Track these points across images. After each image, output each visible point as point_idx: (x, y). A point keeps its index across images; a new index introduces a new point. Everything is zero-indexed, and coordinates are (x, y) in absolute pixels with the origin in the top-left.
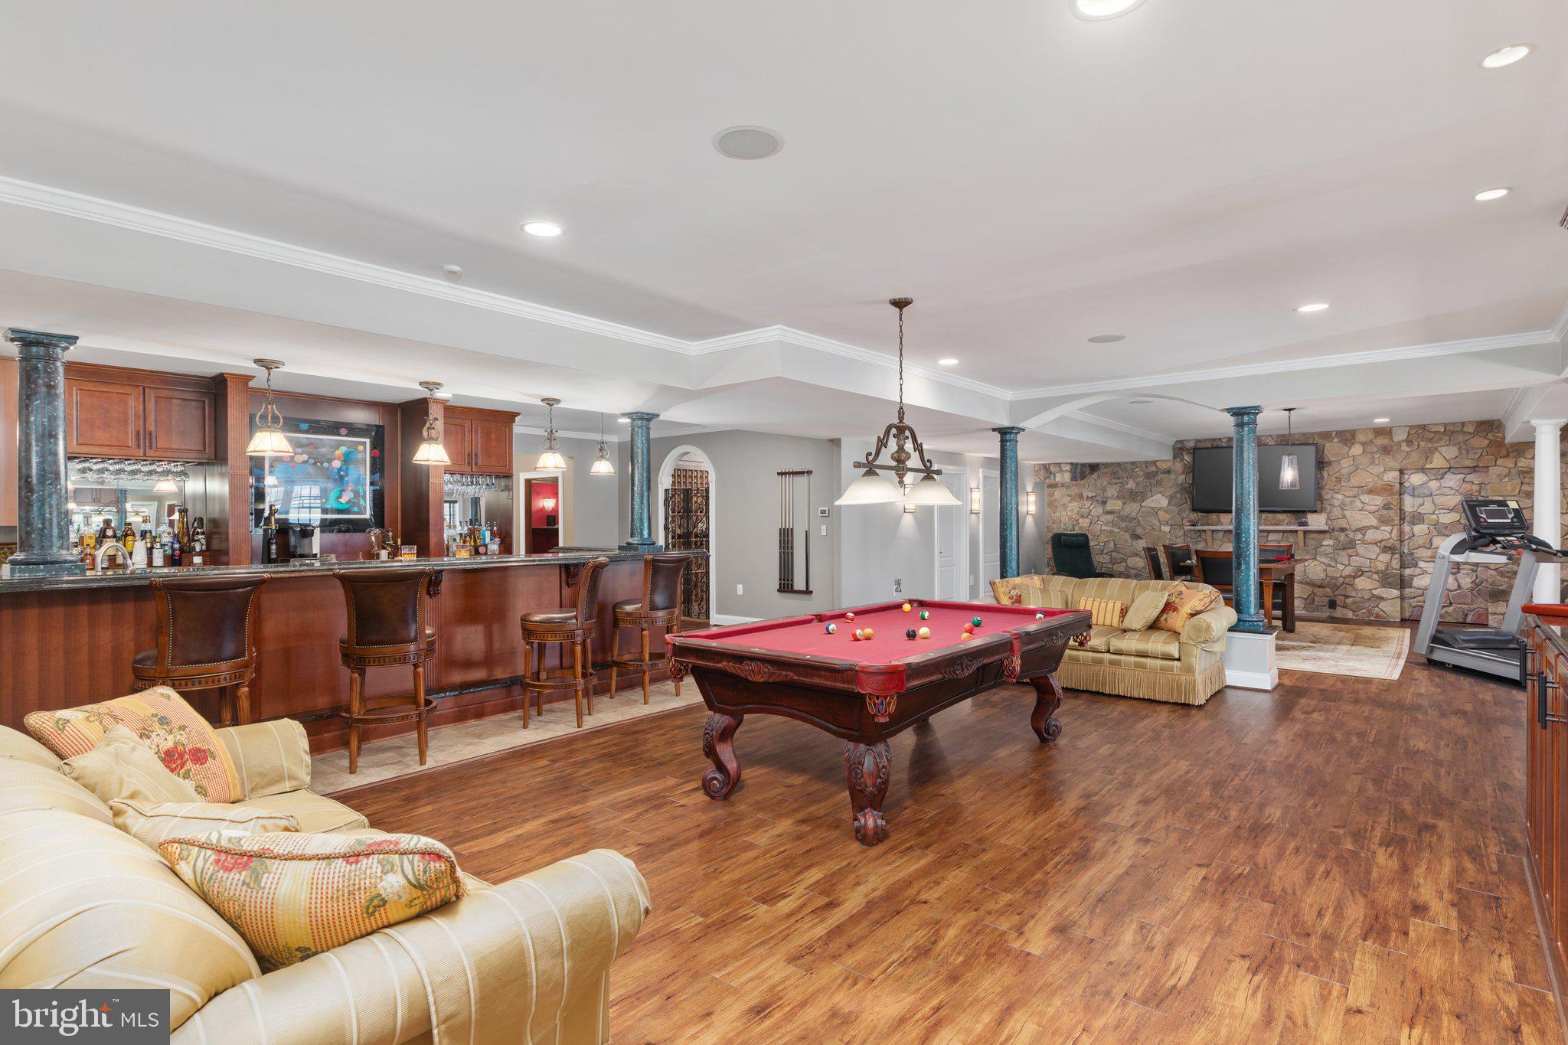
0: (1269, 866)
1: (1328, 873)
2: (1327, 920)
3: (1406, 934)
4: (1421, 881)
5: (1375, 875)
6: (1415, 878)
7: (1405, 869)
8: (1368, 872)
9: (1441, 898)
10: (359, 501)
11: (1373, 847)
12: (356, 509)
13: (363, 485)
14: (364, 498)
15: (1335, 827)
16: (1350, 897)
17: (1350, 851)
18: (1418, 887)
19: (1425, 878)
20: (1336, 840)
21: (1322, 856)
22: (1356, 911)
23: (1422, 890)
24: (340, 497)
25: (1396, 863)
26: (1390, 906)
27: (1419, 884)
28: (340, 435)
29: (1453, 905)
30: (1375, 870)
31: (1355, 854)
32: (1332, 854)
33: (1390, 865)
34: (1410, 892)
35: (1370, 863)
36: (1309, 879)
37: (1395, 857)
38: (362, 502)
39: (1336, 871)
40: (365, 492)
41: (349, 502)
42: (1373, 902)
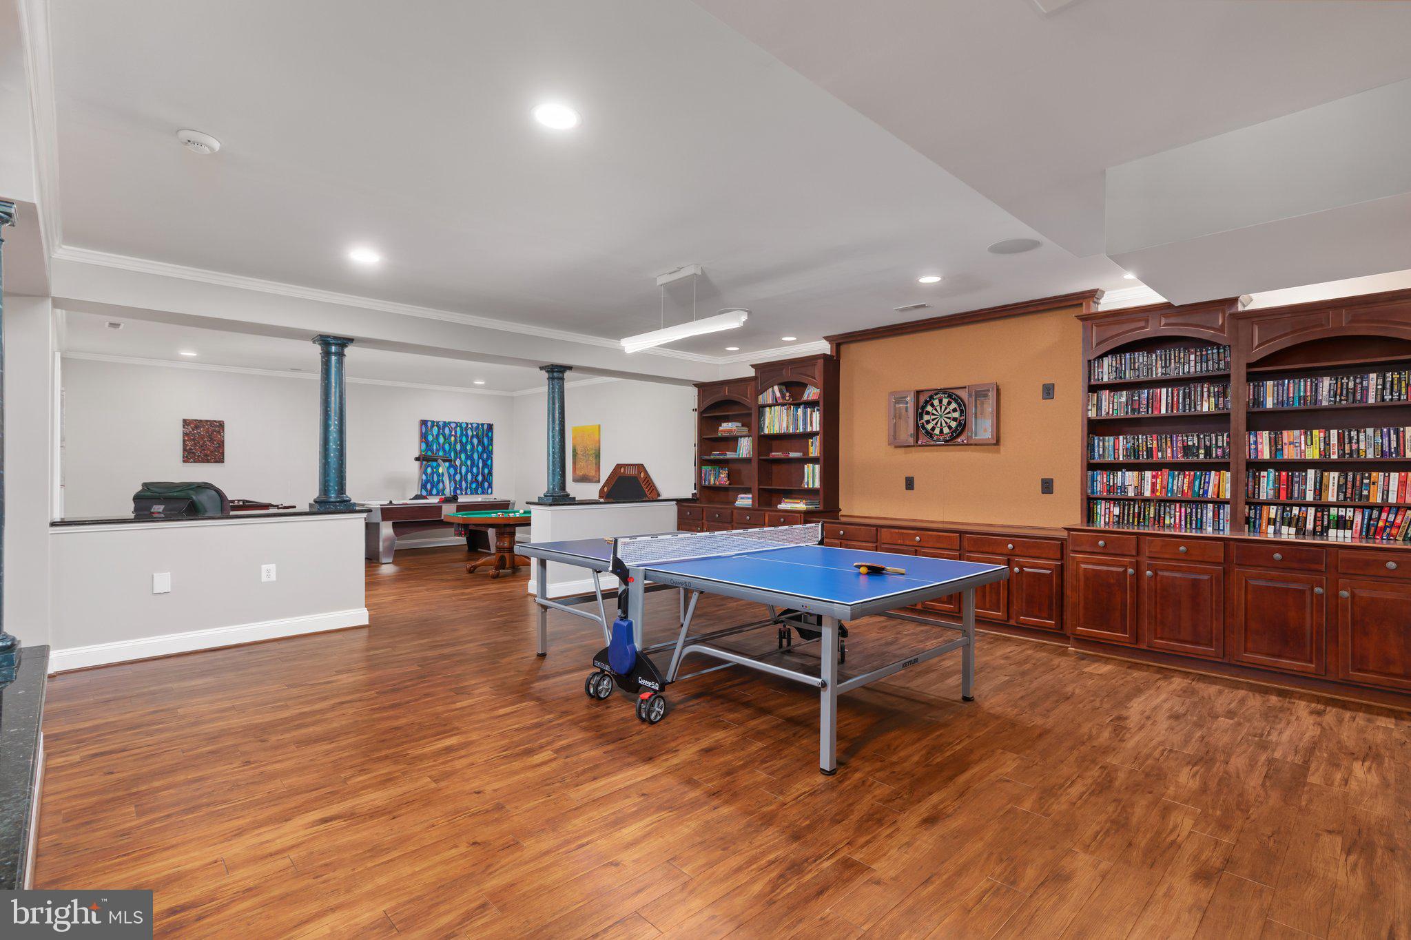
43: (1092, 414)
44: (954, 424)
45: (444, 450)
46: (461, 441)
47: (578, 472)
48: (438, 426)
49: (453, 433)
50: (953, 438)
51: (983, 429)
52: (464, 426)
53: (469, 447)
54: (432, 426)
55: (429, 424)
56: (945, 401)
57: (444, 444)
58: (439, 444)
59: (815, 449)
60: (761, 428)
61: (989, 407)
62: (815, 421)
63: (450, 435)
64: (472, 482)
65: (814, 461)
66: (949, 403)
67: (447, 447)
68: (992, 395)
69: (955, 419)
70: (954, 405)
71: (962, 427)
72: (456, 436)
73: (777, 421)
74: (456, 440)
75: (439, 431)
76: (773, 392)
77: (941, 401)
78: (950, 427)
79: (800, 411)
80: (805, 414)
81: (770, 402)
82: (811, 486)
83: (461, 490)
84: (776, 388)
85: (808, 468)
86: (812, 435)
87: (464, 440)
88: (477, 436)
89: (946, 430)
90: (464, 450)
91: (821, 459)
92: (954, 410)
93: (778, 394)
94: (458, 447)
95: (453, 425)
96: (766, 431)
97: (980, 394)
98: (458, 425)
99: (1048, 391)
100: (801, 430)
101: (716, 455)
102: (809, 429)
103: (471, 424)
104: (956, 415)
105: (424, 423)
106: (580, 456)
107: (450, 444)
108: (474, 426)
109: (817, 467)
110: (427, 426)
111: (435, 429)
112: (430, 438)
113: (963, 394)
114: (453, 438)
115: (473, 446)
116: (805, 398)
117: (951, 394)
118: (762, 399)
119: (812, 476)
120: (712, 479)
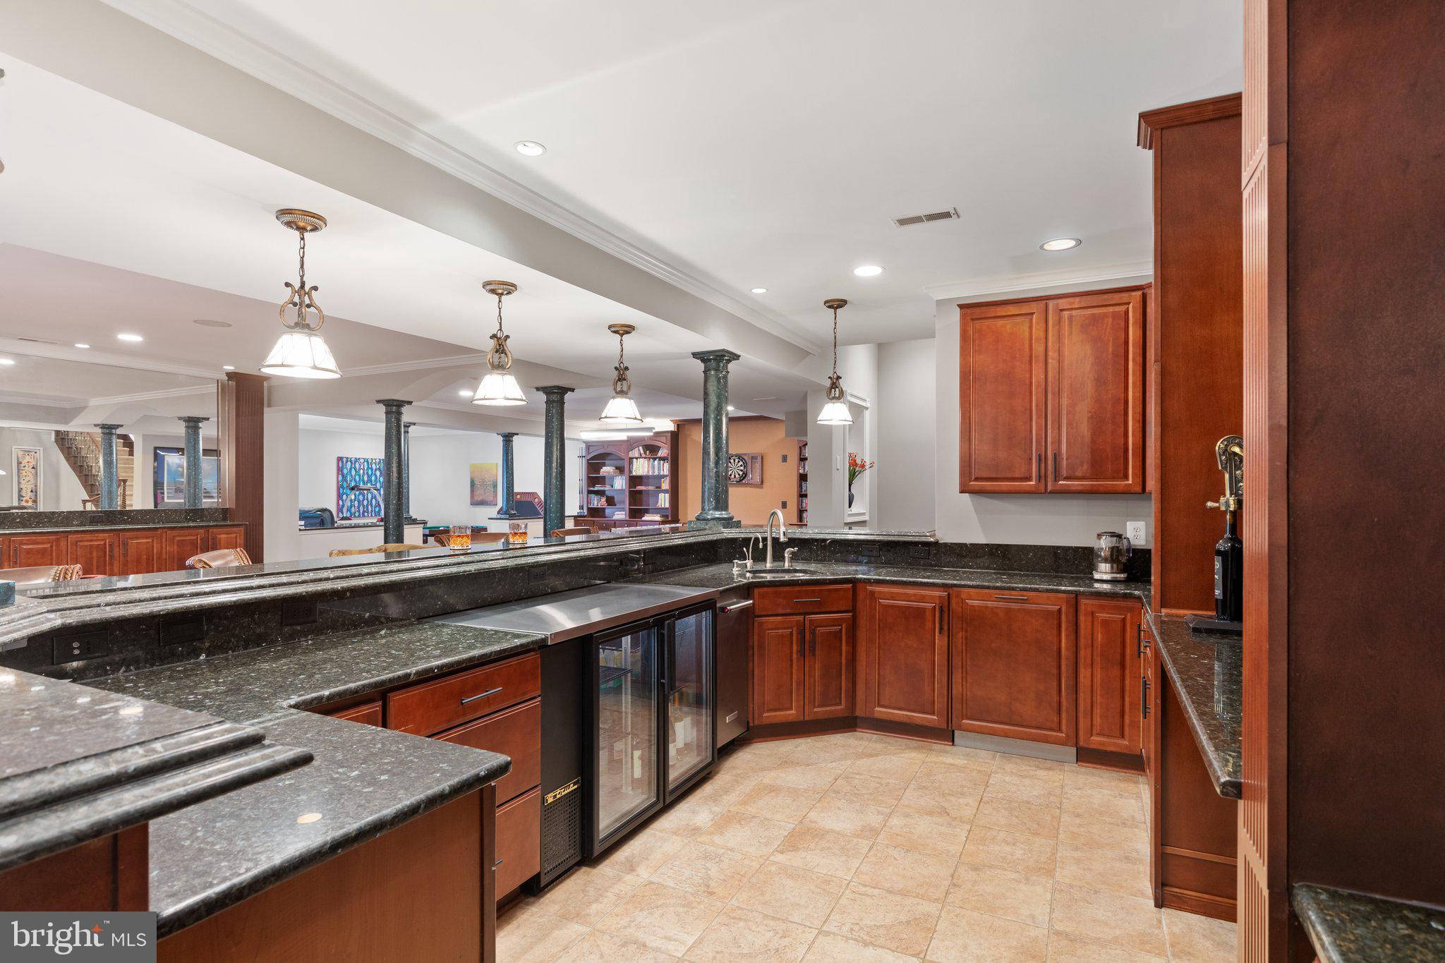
43: (801, 471)
44: (741, 473)
45: (355, 481)
46: (367, 473)
47: (476, 498)
48: (351, 461)
49: (362, 467)
50: (741, 481)
51: (755, 477)
52: (370, 461)
53: (373, 478)
54: (347, 462)
55: (345, 460)
56: (737, 461)
57: (355, 476)
58: (352, 476)
59: (666, 485)
60: (630, 471)
61: (758, 465)
62: (666, 469)
63: (360, 469)
64: (376, 507)
65: (665, 491)
66: (739, 462)
67: (357, 478)
68: (759, 460)
69: (741, 470)
70: (741, 463)
71: (745, 475)
72: (364, 469)
73: (641, 467)
74: (364, 473)
75: (351, 466)
76: (639, 450)
77: (734, 460)
78: (739, 475)
79: (656, 462)
80: (659, 464)
81: (637, 456)
82: (663, 506)
83: (368, 513)
84: (641, 448)
85: (661, 496)
86: (664, 476)
87: (370, 472)
88: (379, 469)
89: (737, 476)
90: (370, 480)
91: (670, 491)
92: (741, 466)
93: (642, 451)
94: (366, 478)
95: (362, 461)
96: (634, 474)
97: (753, 458)
98: (366, 460)
99: (785, 459)
100: (656, 473)
101: (598, 488)
102: (662, 473)
103: (375, 459)
104: (742, 468)
105: (340, 459)
106: (479, 486)
107: (359, 476)
108: (378, 461)
109: (667, 495)
110: (343, 462)
111: (349, 463)
112: (345, 471)
113: (746, 457)
114: (362, 471)
115: (376, 478)
116: (659, 455)
117: (740, 457)
118: (631, 454)
119: (664, 500)
120: (596, 503)
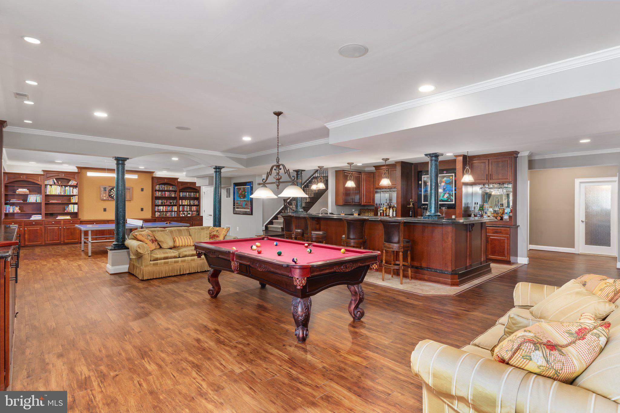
0: (121, 343)
1: (100, 351)
2: (88, 337)
3: (62, 346)
4: (63, 367)
5: (83, 360)
6: (66, 367)
7: (72, 370)
8: (86, 360)
9: (53, 364)
10: (451, 197)
11: (91, 374)
12: (449, 200)
13: (452, 191)
14: (452, 196)
15: (117, 375)
16: (86, 347)
17: (101, 366)
18: (63, 364)
19: (62, 369)
20: (111, 367)
21: (108, 356)
22: (82, 344)
23: (62, 363)
24: (444, 196)
25: (77, 370)
26: (71, 351)
27: (63, 366)
28: (444, 174)
29: (48, 364)
30: (84, 362)
31: (97, 365)
32: (105, 360)
33: (79, 367)
34: (66, 360)
35: (88, 365)
36: (105, 347)
37: (79, 373)
38: (452, 197)
39: (98, 353)
40: (453, 194)
41: (447, 197)
42: (77, 350)
59: (74, 200)
60: (45, 192)
62: (74, 191)
65: (74, 204)
68: (131, 189)
73: (55, 190)
76: (53, 181)
79: (68, 188)
81: (49, 184)
91: (78, 203)
93: (56, 182)
96: (48, 193)
99: (142, 190)
100: (68, 194)
101: (14, 201)
102: (72, 194)
109: (76, 206)
116: (70, 184)
118: (46, 183)
120: (12, 210)
